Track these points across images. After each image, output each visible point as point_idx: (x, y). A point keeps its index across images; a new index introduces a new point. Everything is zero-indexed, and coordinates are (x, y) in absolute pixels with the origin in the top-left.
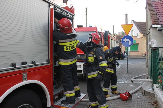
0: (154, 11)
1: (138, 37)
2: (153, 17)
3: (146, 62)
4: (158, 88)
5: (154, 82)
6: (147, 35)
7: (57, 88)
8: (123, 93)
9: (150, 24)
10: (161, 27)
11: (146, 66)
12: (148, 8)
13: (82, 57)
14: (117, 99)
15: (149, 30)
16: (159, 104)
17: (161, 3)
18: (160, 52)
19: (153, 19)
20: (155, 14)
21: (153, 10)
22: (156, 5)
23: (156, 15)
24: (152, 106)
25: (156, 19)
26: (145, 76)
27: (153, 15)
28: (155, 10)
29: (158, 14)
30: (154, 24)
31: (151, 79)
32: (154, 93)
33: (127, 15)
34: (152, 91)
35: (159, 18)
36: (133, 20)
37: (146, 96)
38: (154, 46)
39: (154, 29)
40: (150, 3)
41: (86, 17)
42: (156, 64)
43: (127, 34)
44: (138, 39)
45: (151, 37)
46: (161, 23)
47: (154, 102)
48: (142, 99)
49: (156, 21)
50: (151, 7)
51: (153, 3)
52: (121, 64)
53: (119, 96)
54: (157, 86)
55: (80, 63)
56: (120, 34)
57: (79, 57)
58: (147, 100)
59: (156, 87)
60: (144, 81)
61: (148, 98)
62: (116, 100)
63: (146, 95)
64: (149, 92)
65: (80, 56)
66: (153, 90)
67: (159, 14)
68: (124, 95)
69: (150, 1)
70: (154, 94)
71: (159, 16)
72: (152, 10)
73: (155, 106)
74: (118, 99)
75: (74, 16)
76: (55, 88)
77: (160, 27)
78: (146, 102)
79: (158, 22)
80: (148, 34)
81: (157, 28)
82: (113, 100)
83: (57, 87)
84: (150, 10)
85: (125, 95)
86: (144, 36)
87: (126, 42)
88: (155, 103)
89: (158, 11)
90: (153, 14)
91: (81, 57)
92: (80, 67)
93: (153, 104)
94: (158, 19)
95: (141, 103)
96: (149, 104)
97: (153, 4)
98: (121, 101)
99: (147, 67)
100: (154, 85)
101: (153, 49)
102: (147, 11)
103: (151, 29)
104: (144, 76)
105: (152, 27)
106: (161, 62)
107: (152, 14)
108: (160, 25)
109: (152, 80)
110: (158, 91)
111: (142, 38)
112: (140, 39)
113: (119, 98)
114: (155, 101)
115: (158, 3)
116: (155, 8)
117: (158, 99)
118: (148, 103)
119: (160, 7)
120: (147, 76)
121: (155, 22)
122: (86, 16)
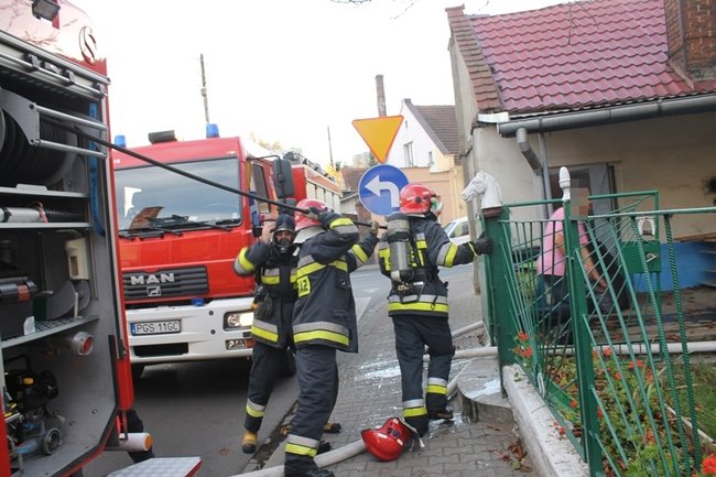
0: (481, 57)
1: (432, 170)
2: (479, 82)
3: (471, 274)
4: (519, 380)
5: (504, 359)
6: (463, 158)
7: (48, 455)
8: (378, 427)
9: (470, 110)
10: (512, 119)
11: (473, 292)
12: (457, 44)
13: (182, 282)
14: (352, 458)
15: (469, 137)
16: (530, 453)
17: (504, 24)
18: (512, 226)
19: (482, 90)
20: (487, 67)
21: (478, 51)
22: (487, 35)
23: (489, 74)
24: (504, 464)
25: (492, 88)
26: (470, 334)
27: (478, 75)
28: (486, 52)
29: (497, 67)
30: (487, 111)
31: (493, 345)
32: (508, 406)
33: (380, 79)
34: (500, 398)
35: (504, 84)
36: (408, 101)
37: (479, 425)
38: (490, 201)
39: (489, 130)
40: (463, 24)
41: (204, 95)
42: (505, 277)
43: (382, 158)
44: (434, 178)
45: (480, 165)
46: (512, 105)
47: (511, 448)
48: (461, 442)
49: (493, 99)
50: (469, 42)
51: (476, 23)
52: (371, 291)
53: (360, 443)
54: (516, 375)
55: (178, 309)
56: (359, 163)
57: (167, 281)
58: (483, 441)
59: (512, 378)
60: (467, 357)
61: (487, 431)
62: (350, 466)
63: (478, 420)
64: (488, 403)
65: (172, 275)
66: (504, 392)
67: (502, 68)
68: (380, 435)
69: (461, 19)
70: (510, 411)
71: (501, 75)
72: (473, 52)
73: (516, 464)
74: (357, 459)
75: (106, 85)
76: (28, 456)
77: (507, 120)
78: (478, 449)
79: (501, 103)
80: (469, 152)
81: (495, 124)
82: (338, 463)
83: (47, 446)
84: (466, 53)
85: (388, 434)
86: (457, 162)
87: (378, 194)
88: (516, 451)
89: (495, 59)
90: (480, 69)
91: (176, 281)
92: (177, 326)
93: (506, 453)
94: (500, 87)
95: (460, 459)
96: (492, 460)
97: (476, 30)
98: (372, 465)
99: (478, 291)
100: (506, 368)
101: (485, 213)
102: (454, 58)
103: (478, 132)
104: (467, 336)
105: (479, 122)
106: (526, 266)
107: (476, 69)
108: (506, 113)
109: (495, 348)
110: (521, 393)
111: (450, 174)
112: (443, 178)
113: (362, 453)
114: (515, 441)
115: (494, 26)
116: (482, 44)
117: (524, 428)
118: (486, 456)
119: (501, 41)
120: (479, 332)
121: (490, 102)
122: (203, 90)
